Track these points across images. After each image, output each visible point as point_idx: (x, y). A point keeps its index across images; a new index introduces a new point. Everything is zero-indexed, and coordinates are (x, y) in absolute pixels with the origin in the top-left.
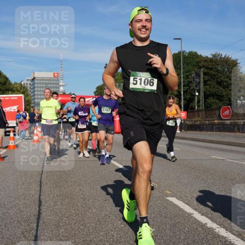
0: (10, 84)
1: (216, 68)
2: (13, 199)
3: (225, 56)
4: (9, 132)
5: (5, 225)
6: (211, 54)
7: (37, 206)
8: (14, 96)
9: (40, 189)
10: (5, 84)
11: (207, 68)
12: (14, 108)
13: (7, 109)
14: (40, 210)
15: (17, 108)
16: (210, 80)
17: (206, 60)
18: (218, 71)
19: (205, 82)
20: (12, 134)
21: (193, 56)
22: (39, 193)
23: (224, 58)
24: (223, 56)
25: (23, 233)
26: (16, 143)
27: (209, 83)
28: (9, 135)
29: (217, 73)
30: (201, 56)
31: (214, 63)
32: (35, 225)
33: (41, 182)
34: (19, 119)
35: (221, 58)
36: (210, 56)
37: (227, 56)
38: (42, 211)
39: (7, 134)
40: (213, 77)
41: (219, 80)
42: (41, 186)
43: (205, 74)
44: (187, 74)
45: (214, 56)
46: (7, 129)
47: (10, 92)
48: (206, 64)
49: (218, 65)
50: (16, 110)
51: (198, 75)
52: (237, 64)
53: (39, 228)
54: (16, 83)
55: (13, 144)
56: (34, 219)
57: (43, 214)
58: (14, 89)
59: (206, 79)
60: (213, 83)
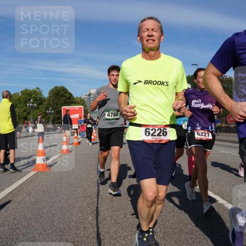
0: (73, 98)
2: (79, 181)
4: (74, 133)
5: (75, 199)
7: (97, 187)
8: (77, 107)
10: (70, 98)
12: (76, 116)
13: (72, 116)
14: (98, 190)
15: (79, 115)
20: (76, 135)
25: (88, 205)
26: (79, 141)
28: (74, 135)
32: (96, 199)
34: (80, 123)
38: (100, 190)
46: (72, 131)
50: (78, 117)
53: (99, 202)
56: (95, 195)
57: (101, 193)
58: (76, 102)
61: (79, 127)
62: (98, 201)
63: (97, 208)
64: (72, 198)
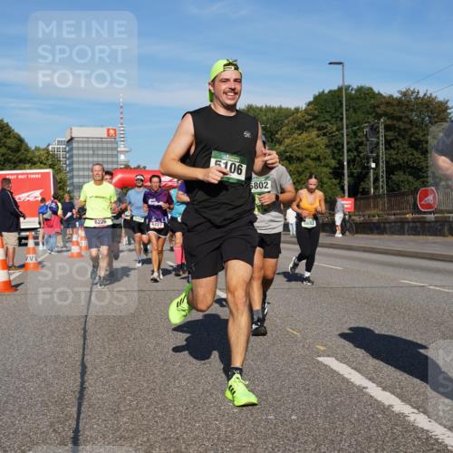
0: (27, 149)
1: (407, 117)
2: (34, 363)
3: (425, 95)
4: (26, 238)
6: (400, 92)
7: (79, 376)
8: (35, 172)
9: (84, 344)
10: (17, 150)
11: (392, 117)
12: (36, 195)
14: (83, 382)
15: (41, 194)
16: (397, 140)
17: (390, 101)
18: (411, 122)
19: (388, 143)
20: (31, 243)
21: (366, 94)
22: (81, 350)
23: (423, 99)
24: (421, 95)
25: (52, 425)
26: (39, 260)
27: (395, 144)
28: (26, 245)
29: (409, 126)
30: (379, 94)
31: (404, 108)
32: (75, 409)
33: (85, 330)
34: (43, 214)
35: (416, 98)
36: (397, 95)
37: (428, 94)
38: (86, 384)
39: (22, 242)
40: (402, 133)
41: (413, 139)
42: (85, 339)
43: (387, 128)
44: (355, 128)
45: (405, 94)
46: (23, 234)
47: (28, 166)
48: (389, 110)
49: (412, 111)
50: (39, 199)
51: (374, 130)
52: (447, 108)
53: (82, 416)
54: (37, 149)
55: (34, 261)
56: (72, 399)
57: (89, 391)
58: (35, 159)
59: (389, 138)
60: (402, 144)
61: (40, 223)
62: (79, 413)
63: (77, 431)
64: (11, 407)
